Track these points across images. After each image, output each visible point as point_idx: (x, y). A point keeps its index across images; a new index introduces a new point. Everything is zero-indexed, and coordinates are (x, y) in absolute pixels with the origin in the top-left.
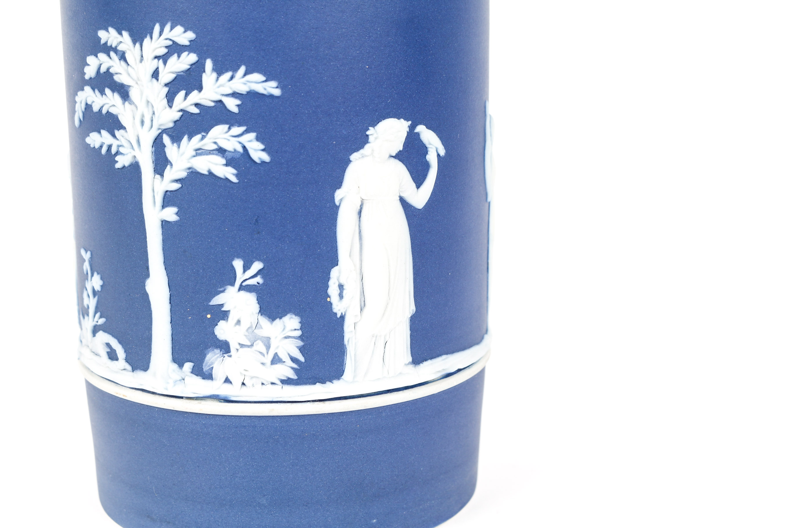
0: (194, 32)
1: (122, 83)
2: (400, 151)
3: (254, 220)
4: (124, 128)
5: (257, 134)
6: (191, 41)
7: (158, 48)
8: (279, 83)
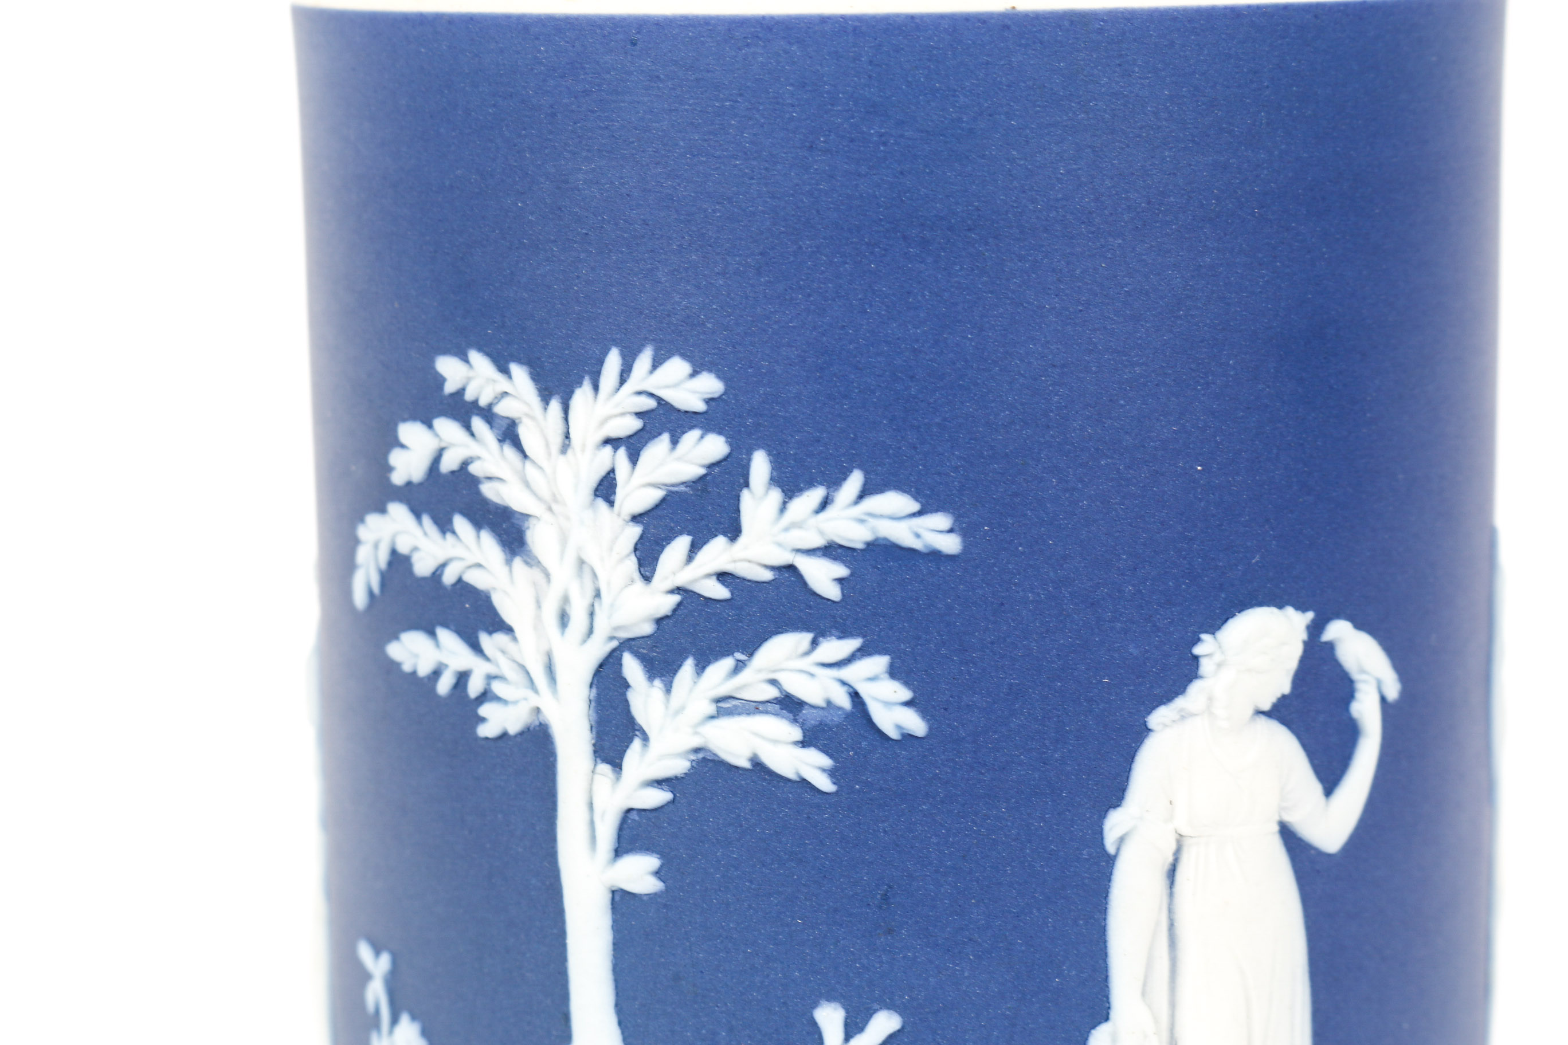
0: (718, 377)
1: (505, 504)
2: (1284, 697)
3: (879, 896)
4: (509, 630)
5: (892, 658)
6: (712, 399)
7: (616, 416)
8: (958, 518)
